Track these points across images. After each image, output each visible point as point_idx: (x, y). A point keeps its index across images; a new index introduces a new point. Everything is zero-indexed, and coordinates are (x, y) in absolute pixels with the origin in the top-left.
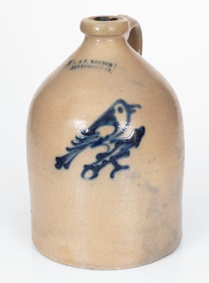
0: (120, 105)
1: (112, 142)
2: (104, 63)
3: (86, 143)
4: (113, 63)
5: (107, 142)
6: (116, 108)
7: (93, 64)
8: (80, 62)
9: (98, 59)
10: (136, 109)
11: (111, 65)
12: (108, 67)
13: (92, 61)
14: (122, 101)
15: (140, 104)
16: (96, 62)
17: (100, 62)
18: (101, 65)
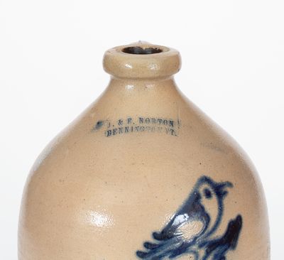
0: (206, 186)
1: (201, 246)
2: (160, 120)
3: (161, 253)
4: (174, 119)
5: (195, 247)
6: (201, 190)
7: (145, 125)
8: (120, 122)
9: (151, 116)
10: (227, 189)
11: (172, 123)
12: (168, 127)
13: (141, 120)
14: (206, 180)
15: (230, 181)
16: (148, 120)
17: (154, 120)
18: (157, 125)
